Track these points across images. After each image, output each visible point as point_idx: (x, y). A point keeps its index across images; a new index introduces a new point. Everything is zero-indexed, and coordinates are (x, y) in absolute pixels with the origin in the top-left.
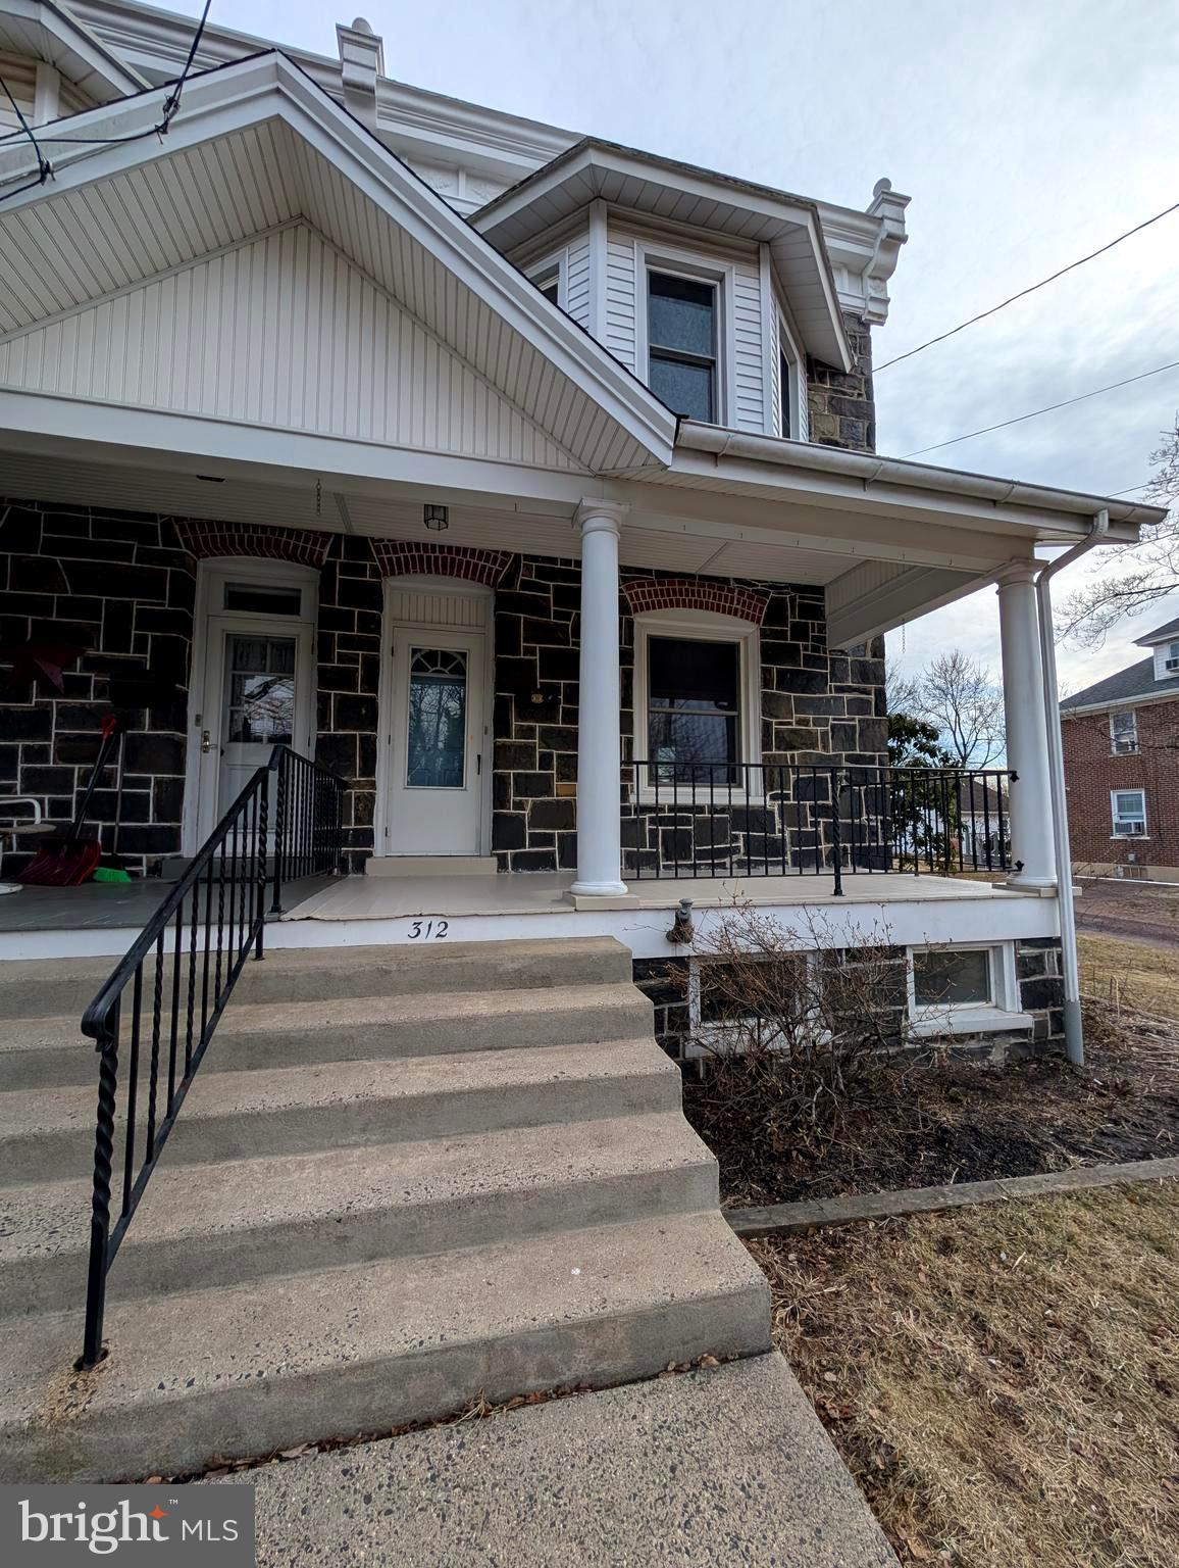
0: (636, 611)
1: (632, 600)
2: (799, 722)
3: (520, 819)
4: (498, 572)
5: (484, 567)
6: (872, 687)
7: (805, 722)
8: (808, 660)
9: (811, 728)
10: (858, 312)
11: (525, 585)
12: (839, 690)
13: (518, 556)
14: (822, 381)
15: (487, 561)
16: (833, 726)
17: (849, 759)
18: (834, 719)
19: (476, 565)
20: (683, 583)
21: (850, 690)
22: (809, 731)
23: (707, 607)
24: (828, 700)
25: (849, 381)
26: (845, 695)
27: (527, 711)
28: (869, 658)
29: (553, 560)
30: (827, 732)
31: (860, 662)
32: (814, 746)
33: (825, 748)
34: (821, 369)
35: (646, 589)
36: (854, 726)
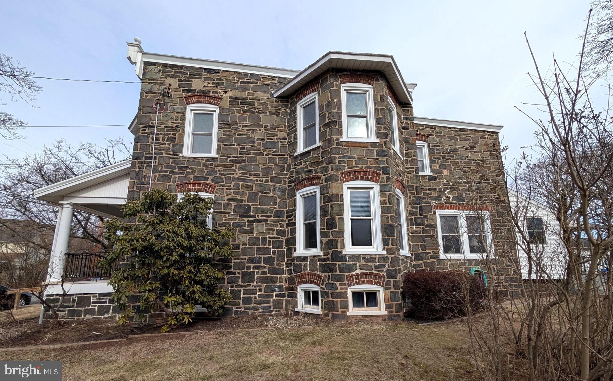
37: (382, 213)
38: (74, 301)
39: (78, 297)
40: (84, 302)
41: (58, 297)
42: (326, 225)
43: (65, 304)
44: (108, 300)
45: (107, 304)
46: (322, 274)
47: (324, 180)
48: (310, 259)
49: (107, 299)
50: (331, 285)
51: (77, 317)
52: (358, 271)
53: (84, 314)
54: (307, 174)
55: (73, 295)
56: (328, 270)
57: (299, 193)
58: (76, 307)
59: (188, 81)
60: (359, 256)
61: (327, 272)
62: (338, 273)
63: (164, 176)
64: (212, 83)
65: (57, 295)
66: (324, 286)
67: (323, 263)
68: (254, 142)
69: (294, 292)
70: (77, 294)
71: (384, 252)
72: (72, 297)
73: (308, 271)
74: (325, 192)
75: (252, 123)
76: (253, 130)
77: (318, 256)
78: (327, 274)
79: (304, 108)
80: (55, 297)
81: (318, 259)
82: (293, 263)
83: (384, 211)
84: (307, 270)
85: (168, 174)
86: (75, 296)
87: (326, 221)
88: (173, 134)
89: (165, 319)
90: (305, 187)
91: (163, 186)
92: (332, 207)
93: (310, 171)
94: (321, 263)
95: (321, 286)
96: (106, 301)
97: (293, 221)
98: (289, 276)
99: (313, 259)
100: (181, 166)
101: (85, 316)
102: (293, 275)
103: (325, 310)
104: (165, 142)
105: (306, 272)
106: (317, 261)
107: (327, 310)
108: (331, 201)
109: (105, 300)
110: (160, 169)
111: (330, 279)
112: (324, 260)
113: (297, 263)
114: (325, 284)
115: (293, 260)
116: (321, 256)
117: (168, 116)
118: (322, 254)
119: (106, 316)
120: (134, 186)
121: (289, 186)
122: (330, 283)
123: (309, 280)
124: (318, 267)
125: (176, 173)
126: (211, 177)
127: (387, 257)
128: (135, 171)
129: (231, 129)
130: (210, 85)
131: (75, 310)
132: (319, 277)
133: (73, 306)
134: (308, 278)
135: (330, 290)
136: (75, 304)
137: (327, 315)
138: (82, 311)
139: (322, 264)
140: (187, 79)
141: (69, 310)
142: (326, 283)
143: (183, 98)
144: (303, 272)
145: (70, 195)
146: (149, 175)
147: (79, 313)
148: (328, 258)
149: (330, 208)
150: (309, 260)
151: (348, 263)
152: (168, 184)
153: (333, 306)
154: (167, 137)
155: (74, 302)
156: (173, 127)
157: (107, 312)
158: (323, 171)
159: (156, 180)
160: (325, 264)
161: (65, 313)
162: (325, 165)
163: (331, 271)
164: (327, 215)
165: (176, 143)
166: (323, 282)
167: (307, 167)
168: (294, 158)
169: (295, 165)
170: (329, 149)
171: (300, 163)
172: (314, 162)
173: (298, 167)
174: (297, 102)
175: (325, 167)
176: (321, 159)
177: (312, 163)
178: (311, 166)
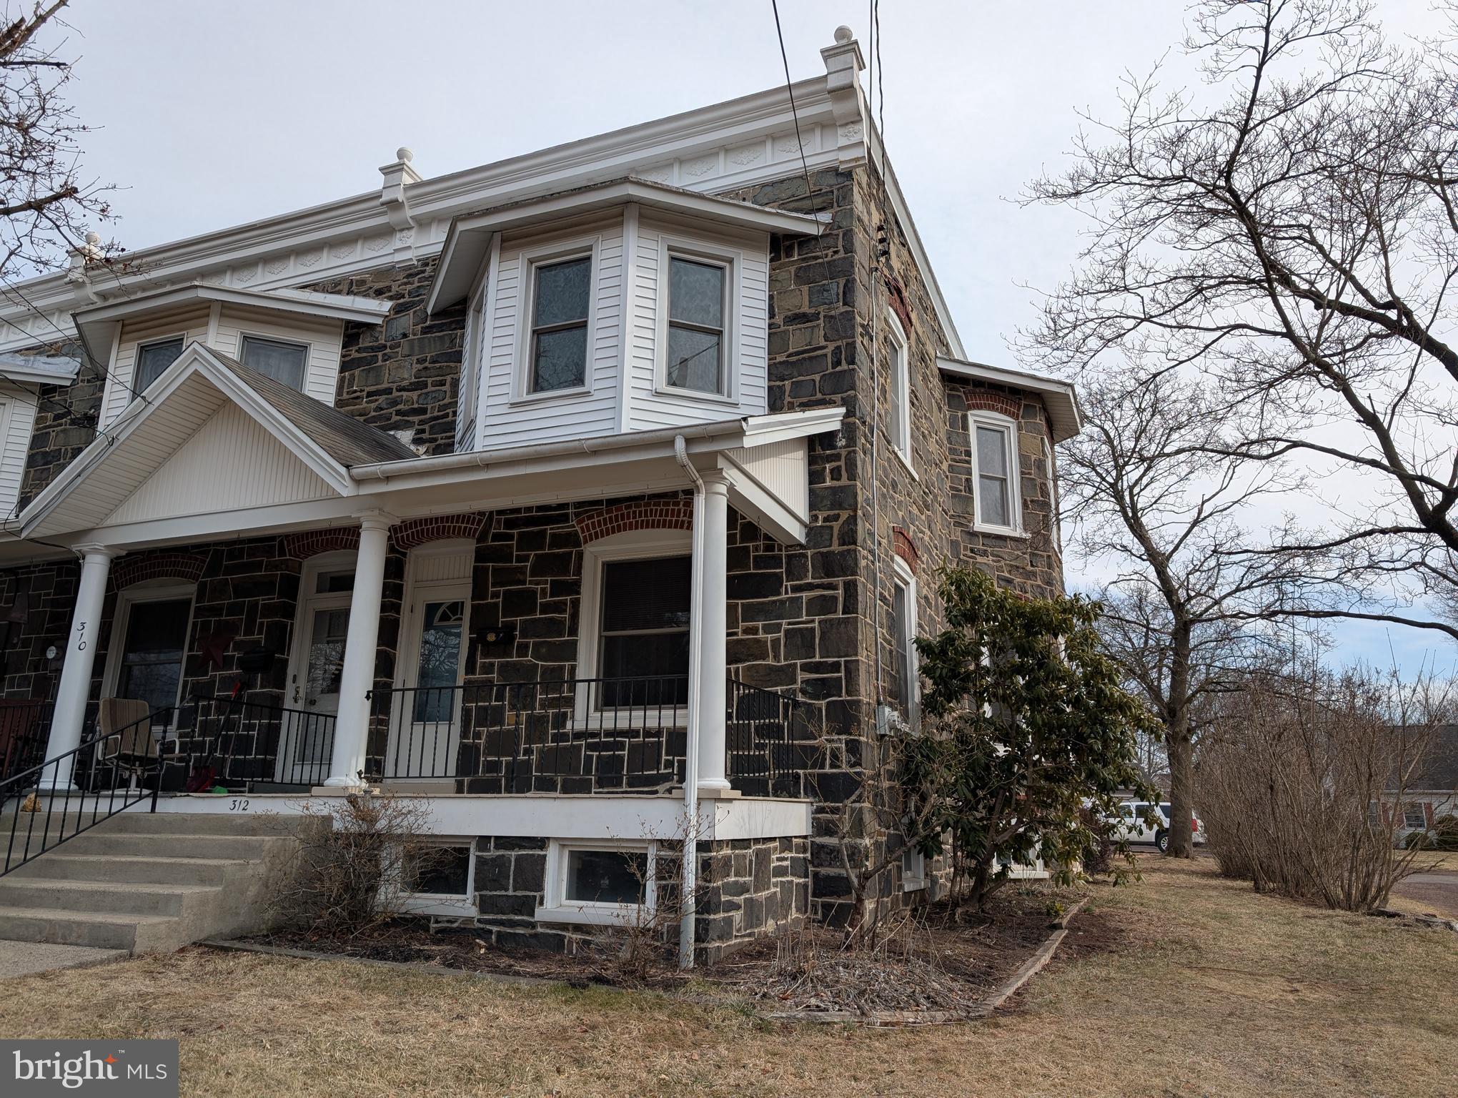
0: (586, 542)
1: (583, 532)
2: (746, 631)
3: (477, 747)
4: (476, 530)
5: (465, 528)
6: (839, 580)
7: (754, 631)
8: (759, 562)
9: (761, 635)
10: (835, 164)
11: (497, 537)
12: (796, 589)
13: (491, 513)
14: (789, 255)
15: (468, 523)
16: (787, 631)
17: (805, 668)
18: (789, 624)
19: (460, 527)
20: (630, 507)
21: (810, 587)
22: (758, 641)
23: (653, 525)
24: (782, 602)
25: (822, 243)
26: (804, 594)
27: (489, 650)
28: (836, 547)
29: (518, 510)
30: (779, 639)
31: (822, 554)
32: (765, 657)
33: (776, 657)
34: (787, 243)
35: (596, 520)
36: (813, 629)
38: (751, 864)
39: (757, 854)
40: (763, 872)
41: (729, 851)
43: (740, 879)
49: (787, 859)
54: (1002, 584)
55: (749, 843)
58: (754, 891)
63: (883, 495)
72: (748, 851)
79: (980, 428)
80: (724, 851)
85: (886, 491)
86: (752, 847)
88: (884, 378)
91: (883, 525)
93: (1008, 581)
96: (787, 867)
100: (893, 479)
101: (766, 922)
125: (890, 496)
126: (911, 529)
128: (860, 457)
133: (749, 888)
141: (745, 900)
147: (758, 914)
152: (886, 520)
154: (880, 380)
155: (750, 872)
156: (883, 357)
167: (1000, 569)
168: (969, 533)
169: (972, 551)
170: (1045, 554)
171: (985, 554)
172: (1017, 567)
173: (979, 559)
174: (970, 408)
175: (1039, 586)
176: (1029, 568)
177: (1011, 566)
178: (1010, 572)
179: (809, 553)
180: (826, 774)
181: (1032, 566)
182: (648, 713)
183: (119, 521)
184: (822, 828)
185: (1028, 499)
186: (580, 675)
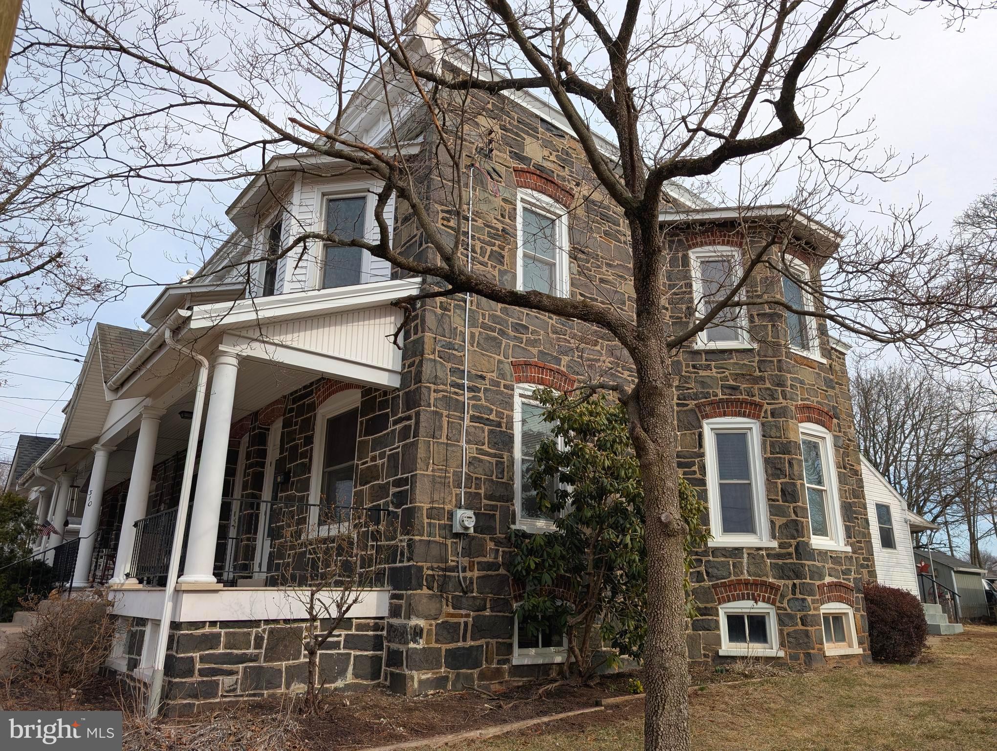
0: (318, 407)
4: (283, 408)
6: (413, 412)
7: (375, 458)
8: (381, 405)
9: (378, 462)
11: (289, 411)
12: (395, 423)
16: (388, 456)
17: (394, 484)
18: (390, 450)
21: (401, 420)
22: (376, 466)
24: (388, 434)
26: (398, 427)
27: (282, 487)
28: (412, 387)
30: (384, 463)
31: (406, 393)
32: (379, 478)
33: (382, 477)
35: (322, 391)
36: (399, 453)
37: (840, 482)
38: (259, 640)
39: (271, 632)
40: (285, 646)
41: (217, 630)
42: (780, 493)
43: (235, 651)
44: (342, 639)
45: (342, 651)
46: (782, 583)
47: (769, 413)
48: (748, 554)
49: (340, 636)
50: (800, 602)
51: (267, 688)
52: (828, 580)
53: (286, 679)
54: (727, 391)
55: (255, 623)
56: (792, 575)
57: (707, 424)
58: (265, 661)
59: (517, 134)
60: (826, 552)
61: (789, 578)
62: (808, 581)
63: (489, 338)
64: (557, 156)
65: (213, 624)
66: (785, 605)
67: (780, 562)
68: (624, 303)
69: (710, 618)
70: (267, 622)
71: (849, 549)
72: (255, 630)
73: (746, 576)
74: (773, 434)
75: (619, 263)
76: (621, 277)
77: (767, 549)
78: (790, 583)
79: (702, 262)
80: (207, 630)
81: (768, 556)
82: (704, 559)
83: (842, 478)
84: (742, 573)
85: (496, 334)
86: (263, 626)
87: (780, 486)
88: (499, 246)
89: (506, 681)
90: (725, 415)
91: (489, 362)
92: (790, 463)
93: (734, 388)
94: (773, 561)
95: (778, 604)
96: (339, 642)
97: (698, 476)
98: (697, 585)
99: (755, 553)
100: (517, 323)
101: (288, 687)
102: (707, 583)
103: (789, 648)
104: (486, 259)
105: (742, 577)
106: (766, 557)
107: (793, 649)
108: (789, 453)
109: (336, 639)
110: (481, 320)
111: (798, 591)
112: (779, 556)
113: (716, 559)
114: (786, 601)
115: (705, 553)
116: (774, 548)
117: (490, 202)
118: (775, 544)
119: (340, 684)
120: (435, 349)
121: (678, 405)
122: (797, 599)
123: (748, 594)
124: (768, 568)
125: (508, 337)
126: (565, 360)
127: (852, 557)
128: (435, 313)
129: (589, 265)
130: (552, 158)
131: (261, 667)
132: (773, 588)
133: (255, 659)
134: (747, 589)
135: (799, 611)
136: (263, 651)
137: (795, 657)
138: (280, 671)
139: (777, 564)
140: (515, 130)
141: (246, 668)
142: (788, 598)
143: (511, 170)
144: (733, 578)
145: (244, 333)
146: (462, 329)
147: (271, 679)
148: (790, 554)
149: (787, 465)
150: (745, 556)
151: (816, 563)
152: (497, 357)
153: (806, 640)
154: (489, 249)
155: (258, 646)
156: (497, 230)
157: (342, 673)
158: (766, 396)
159: (475, 345)
160: (784, 563)
161: (234, 677)
162: (768, 385)
163: (798, 577)
164: (781, 476)
165: (505, 267)
166: (783, 596)
167: (725, 379)
168: (691, 352)
169: (694, 367)
170: (775, 359)
171: (708, 367)
172: (743, 375)
173: (702, 373)
174: (690, 247)
175: (769, 389)
176: (757, 373)
177: (737, 375)
178: (735, 380)
179: (401, 393)
180: (396, 568)
181: (760, 371)
182: (331, 527)
183: (109, 426)
184: (395, 611)
185: (755, 313)
186: (311, 501)
